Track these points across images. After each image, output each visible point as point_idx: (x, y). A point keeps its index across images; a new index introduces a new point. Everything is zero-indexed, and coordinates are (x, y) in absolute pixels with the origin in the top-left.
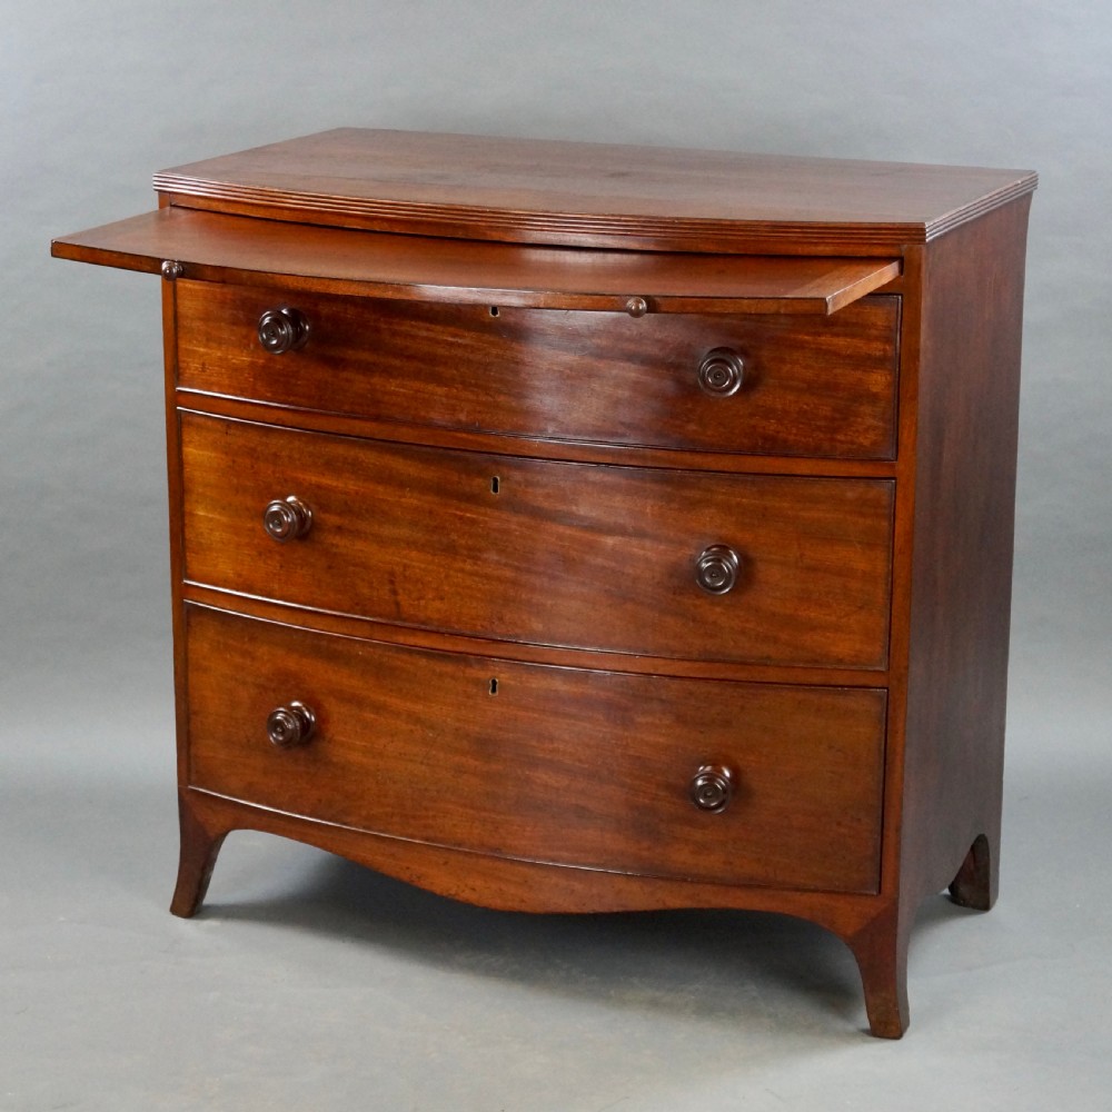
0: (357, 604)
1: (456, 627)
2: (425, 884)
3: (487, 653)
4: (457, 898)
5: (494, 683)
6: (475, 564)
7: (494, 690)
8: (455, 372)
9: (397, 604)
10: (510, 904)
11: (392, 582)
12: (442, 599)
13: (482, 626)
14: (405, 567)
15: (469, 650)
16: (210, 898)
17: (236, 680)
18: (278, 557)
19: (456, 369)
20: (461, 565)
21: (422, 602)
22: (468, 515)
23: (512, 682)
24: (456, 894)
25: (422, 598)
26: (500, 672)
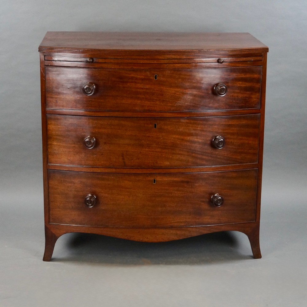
0: (111, 164)
1: (143, 166)
2: (132, 239)
3: (153, 172)
4: (142, 241)
5: (155, 180)
6: (149, 148)
7: (155, 182)
8: (143, 96)
9: (124, 162)
10: (158, 240)
11: (123, 156)
12: (138, 159)
13: (151, 165)
14: (127, 151)
15: (147, 172)
17: (68, 190)
18: (84, 154)
19: (144, 95)
20: (145, 149)
21: (132, 161)
22: (147, 135)
23: (160, 179)
24: (142, 240)
25: (132, 160)
26: (157, 177)
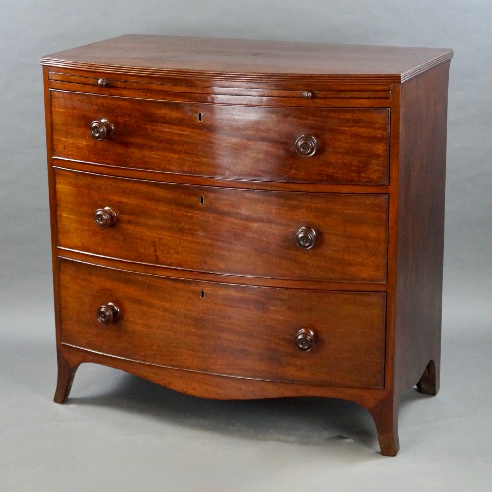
0: (139, 257)
2: (171, 387)
3: (199, 278)
4: (187, 393)
5: (203, 292)
6: (193, 237)
7: (202, 296)
9: (157, 256)
10: (212, 395)
11: (154, 246)
12: (178, 253)
13: (197, 266)
14: (160, 239)
15: (191, 278)
16: (72, 395)
17: (82, 293)
18: (101, 236)
19: (182, 146)
20: (186, 237)
21: (168, 255)
22: (189, 214)
23: (211, 292)
24: (186, 391)
25: (168, 253)
26: (206, 287)
